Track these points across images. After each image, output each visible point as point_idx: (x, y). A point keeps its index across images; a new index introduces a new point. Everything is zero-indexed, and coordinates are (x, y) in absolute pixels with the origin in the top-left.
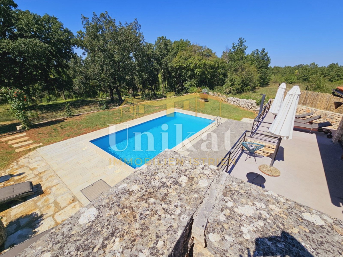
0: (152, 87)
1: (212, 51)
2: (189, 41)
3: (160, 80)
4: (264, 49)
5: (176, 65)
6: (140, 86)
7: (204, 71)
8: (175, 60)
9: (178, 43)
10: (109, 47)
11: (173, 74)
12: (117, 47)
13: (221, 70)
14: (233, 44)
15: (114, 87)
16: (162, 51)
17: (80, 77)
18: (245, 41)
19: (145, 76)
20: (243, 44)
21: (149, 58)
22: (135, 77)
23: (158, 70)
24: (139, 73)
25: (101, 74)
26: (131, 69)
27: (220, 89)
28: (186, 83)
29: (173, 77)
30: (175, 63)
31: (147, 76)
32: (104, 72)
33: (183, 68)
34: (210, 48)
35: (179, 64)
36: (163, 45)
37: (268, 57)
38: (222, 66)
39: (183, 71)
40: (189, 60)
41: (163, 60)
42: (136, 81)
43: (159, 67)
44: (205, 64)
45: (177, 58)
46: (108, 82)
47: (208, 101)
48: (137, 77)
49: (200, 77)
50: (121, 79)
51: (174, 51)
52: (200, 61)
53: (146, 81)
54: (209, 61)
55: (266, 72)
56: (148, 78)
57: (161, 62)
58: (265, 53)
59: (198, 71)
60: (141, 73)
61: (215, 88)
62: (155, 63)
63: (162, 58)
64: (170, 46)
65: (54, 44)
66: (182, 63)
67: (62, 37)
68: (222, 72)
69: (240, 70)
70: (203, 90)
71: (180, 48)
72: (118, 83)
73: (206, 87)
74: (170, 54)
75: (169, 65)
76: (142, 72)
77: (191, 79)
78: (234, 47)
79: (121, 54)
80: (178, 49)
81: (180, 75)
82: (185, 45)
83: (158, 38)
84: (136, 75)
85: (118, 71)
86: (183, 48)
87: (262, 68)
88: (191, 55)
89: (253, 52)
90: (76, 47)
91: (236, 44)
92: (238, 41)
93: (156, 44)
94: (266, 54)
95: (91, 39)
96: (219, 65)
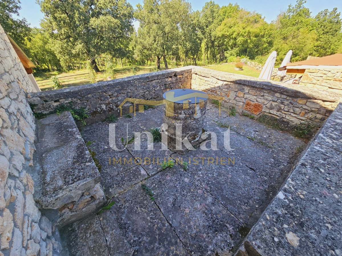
0: (194, 56)
1: (262, 16)
2: (238, 5)
3: (203, 50)
4: (336, 9)
5: (219, 34)
6: (182, 56)
7: (247, 40)
8: (219, 28)
9: (226, 8)
10: (162, 20)
11: (216, 43)
12: (168, 19)
13: (267, 38)
14: (290, 6)
15: (162, 55)
16: (207, 19)
17: (139, 47)
18: (305, 2)
19: (188, 45)
20: (301, 6)
21: (194, 27)
22: (180, 47)
23: (201, 40)
24: (184, 43)
25: (154, 44)
26: (177, 39)
27: (261, 59)
28: (227, 53)
29: (216, 46)
30: (218, 31)
31: (190, 46)
32: (156, 42)
33: (226, 37)
34: (259, 13)
35: (222, 33)
36: (209, 13)
37: (340, 19)
38: (269, 33)
39: (225, 40)
40: (232, 28)
41: (207, 28)
42: (180, 50)
43: (203, 36)
44: (249, 32)
45: (222, 26)
46: (159, 51)
47: (242, 70)
48: (181, 47)
49: (242, 46)
50: (169, 48)
51: (220, 18)
52: (244, 29)
53: (189, 50)
54: (255, 29)
55: (331, 40)
56: (191, 48)
57: (205, 30)
58: (336, 14)
59: (240, 40)
60: (185, 42)
61: (256, 58)
62: (199, 33)
63: (207, 26)
64: (216, 12)
65: (120, 18)
66: (225, 32)
67: (125, 12)
68: (267, 41)
69: (290, 38)
70: (241, 60)
71: (227, 14)
72: (166, 52)
73: (246, 56)
74: (215, 21)
75: (213, 34)
76: (187, 42)
77: (232, 48)
78: (289, 11)
79: (171, 26)
80: (225, 15)
81: (223, 44)
82: (232, 11)
83: (206, 3)
84: (181, 45)
85: (167, 41)
86: (231, 13)
87: (327, 35)
88: (236, 22)
89: (319, 13)
90: (135, 20)
91: (293, 6)
92: (297, 2)
93: (203, 11)
94: (338, 15)
95: (148, 13)
96: (266, 33)
